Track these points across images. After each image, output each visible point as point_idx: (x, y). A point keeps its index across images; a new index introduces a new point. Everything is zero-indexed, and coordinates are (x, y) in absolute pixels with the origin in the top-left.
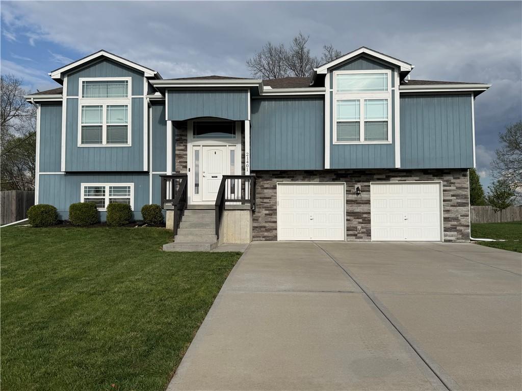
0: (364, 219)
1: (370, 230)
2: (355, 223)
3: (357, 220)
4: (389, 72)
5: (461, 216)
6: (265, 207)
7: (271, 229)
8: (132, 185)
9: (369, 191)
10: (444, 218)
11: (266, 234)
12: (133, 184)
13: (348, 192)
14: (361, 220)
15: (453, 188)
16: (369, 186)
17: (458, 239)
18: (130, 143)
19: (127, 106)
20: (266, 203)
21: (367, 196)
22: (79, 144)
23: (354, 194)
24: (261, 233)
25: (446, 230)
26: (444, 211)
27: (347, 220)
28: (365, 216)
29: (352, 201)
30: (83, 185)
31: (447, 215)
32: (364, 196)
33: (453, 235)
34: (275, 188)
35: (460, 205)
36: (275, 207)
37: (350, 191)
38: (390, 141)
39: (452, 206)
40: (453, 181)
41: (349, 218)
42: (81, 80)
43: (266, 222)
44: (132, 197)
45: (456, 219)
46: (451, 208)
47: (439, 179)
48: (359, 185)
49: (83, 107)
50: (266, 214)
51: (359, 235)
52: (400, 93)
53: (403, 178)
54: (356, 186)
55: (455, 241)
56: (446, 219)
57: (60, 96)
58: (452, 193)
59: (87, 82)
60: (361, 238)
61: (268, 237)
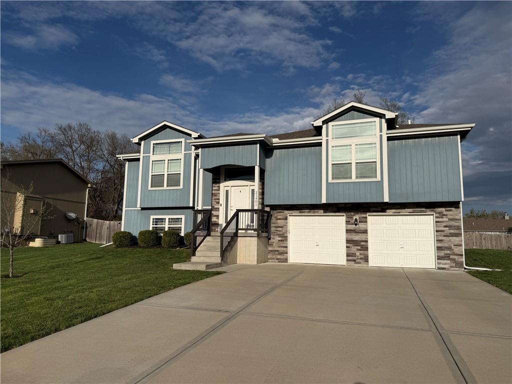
0: (362, 246)
1: (368, 256)
2: (354, 250)
3: (356, 247)
4: (377, 119)
5: (454, 245)
6: (279, 235)
7: (283, 253)
9: (366, 222)
11: (279, 257)
12: (184, 216)
14: (359, 248)
15: (445, 219)
16: (366, 218)
17: (451, 267)
18: (181, 187)
19: (181, 159)
20: (279, 231)
21: (364, 226)
22: (150, 188)
23: (353, 224)
24: (275, 256)
25: (439, 258)
26: (437, 241)
28: (363, 243)
29: (351, 230)
30: (152, 217)
31: (440, 245)
32: (361, 226)
33: (446, 264)
34: (286, 219)
35: (452, 235)
36: (286, 235)
37: (349, 222)
38: (379, 178)
39: (445, 236)
40: (445, 213)
41: (348, 245)
42: (152, 142)
43: (279, 247)
44: (183, 226)
45: (450, 248)
47: (432, 211)
48: (357, 217)
49: (153, 161)
50: (279, 241)
51: (357, 261)
52: (388, 137)
53: (398, 211)
54: (354, 218)
55: (448, 269)
56: (439, 249)
57: (138, 154)
58: (444, 224)
59: (156, 144)
60: (360, 263)
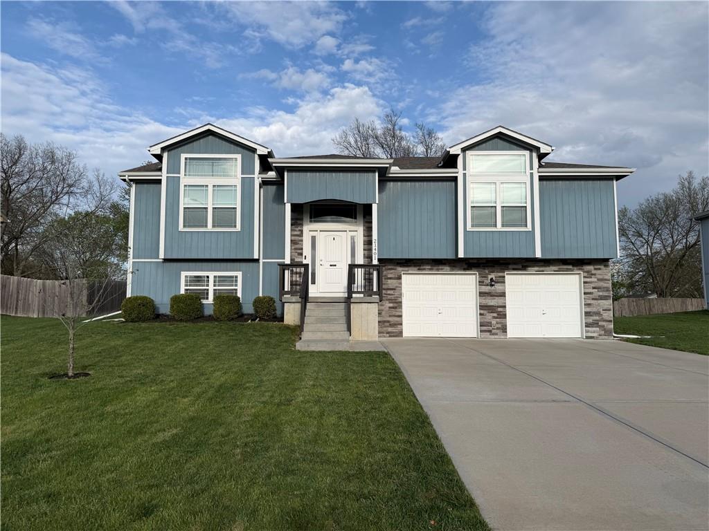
0: (499, 313)
1: (506, 326)
2: (490, 317)
3: (492, 314)
4: (527, 153)
5: (603, 310)
6: (389, 300)
7: (396, 324)
8: (239, 274)
9: (504, 282)
10: (586, 313)
11: (390, 329)
12: (241, 273)
13: (481, 283)
14: (495, 315)
15: (593, 279)
16: (504, 277)
17: (600, 335)
18: (238, 228)
19: (236, 186)
20: (389, 294)
21: (501, 288)
22: (181, 228)
23: (488, 285)
24: (385, 329)
25: (587, 325)
26: (585, 305)
27: (481, 314)
28: (499, 309)
29: (486, 293)
30: (183, 274)
31: (588, 310)
32: (498, 287)
33: (594, 332)
34: (399, 278)
35: (602, 298)
36: (399, 300)
37: (483, 282)
38: (529, 228)
39: (593, 299)
40: (593, 272)
41: (482, 312)
42: (183, 156)
43: (390, 316)
44: (239, 288)
45: (598, 314)
46: (592, 302)
47: (580, 269)
48: (492, 276)
49: (185, 186)
50: (390, 308)
51: (493, 331)
52: (539, 176)
53: (541, 269)
54: (490, 277)
55: (597, 338)
56: (587, 314)
57: (159, 173)
58: (593, 285)
59: (190, 159)
60: (497, 334)
61: (393, 332)
